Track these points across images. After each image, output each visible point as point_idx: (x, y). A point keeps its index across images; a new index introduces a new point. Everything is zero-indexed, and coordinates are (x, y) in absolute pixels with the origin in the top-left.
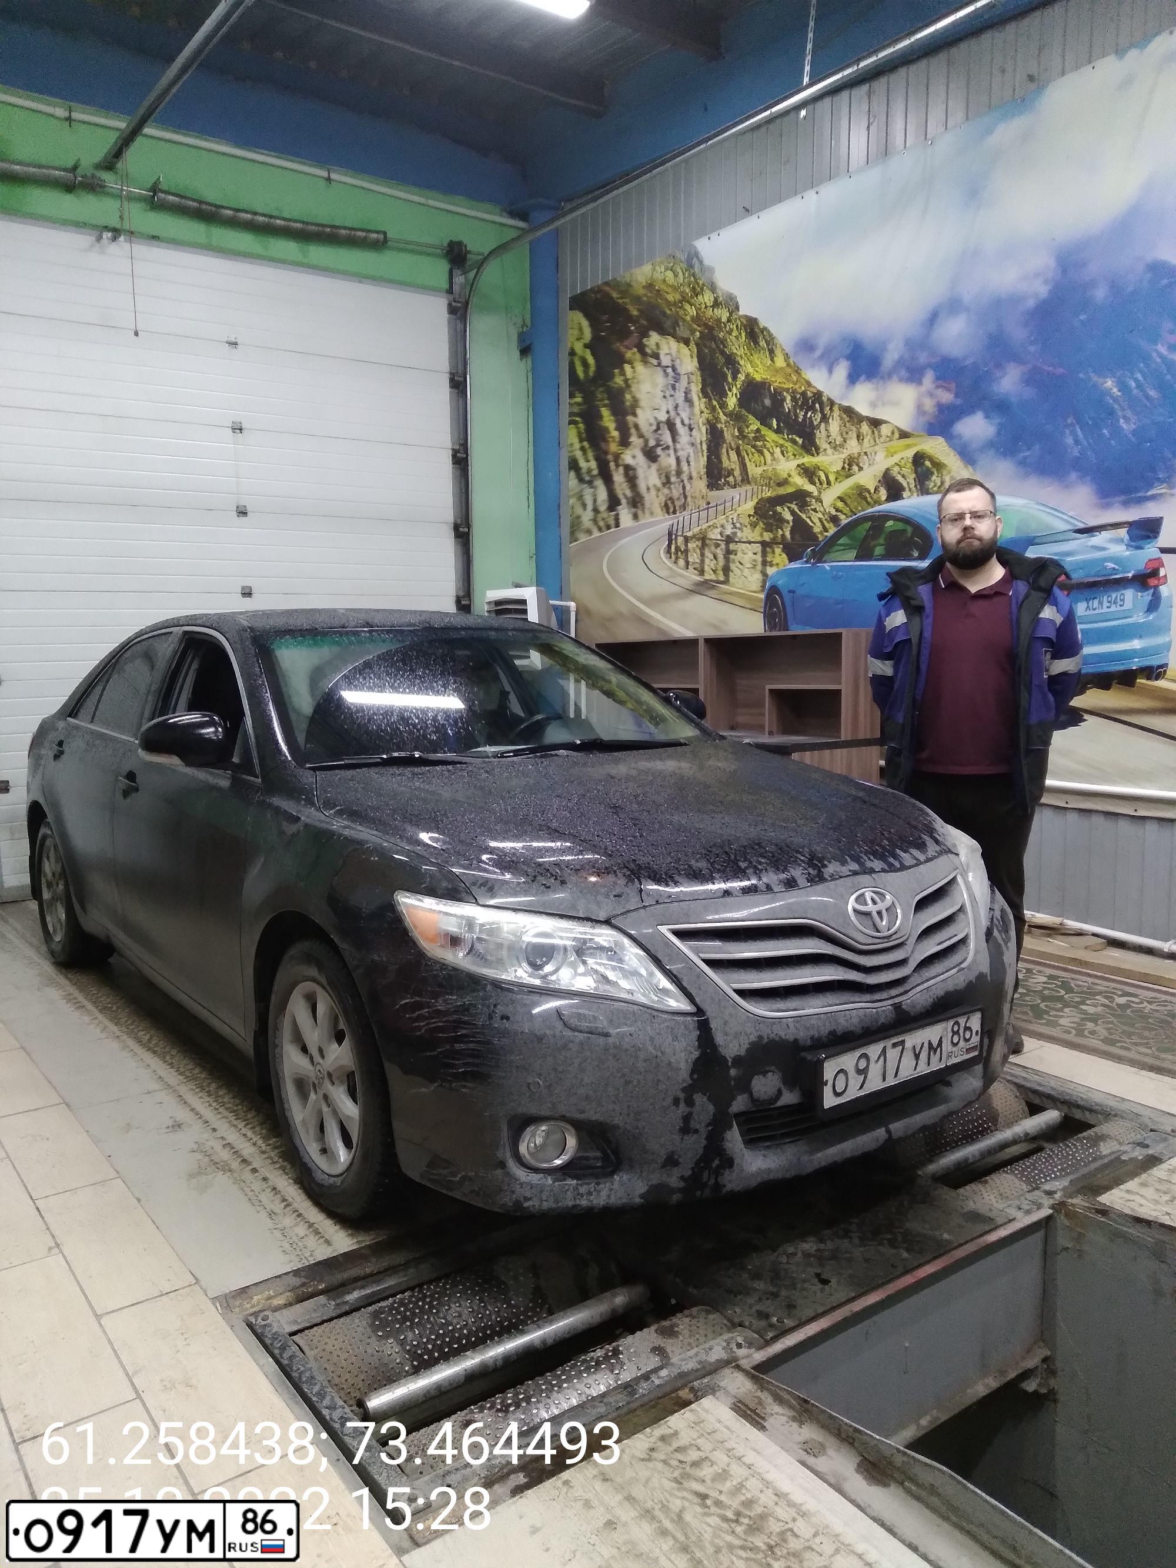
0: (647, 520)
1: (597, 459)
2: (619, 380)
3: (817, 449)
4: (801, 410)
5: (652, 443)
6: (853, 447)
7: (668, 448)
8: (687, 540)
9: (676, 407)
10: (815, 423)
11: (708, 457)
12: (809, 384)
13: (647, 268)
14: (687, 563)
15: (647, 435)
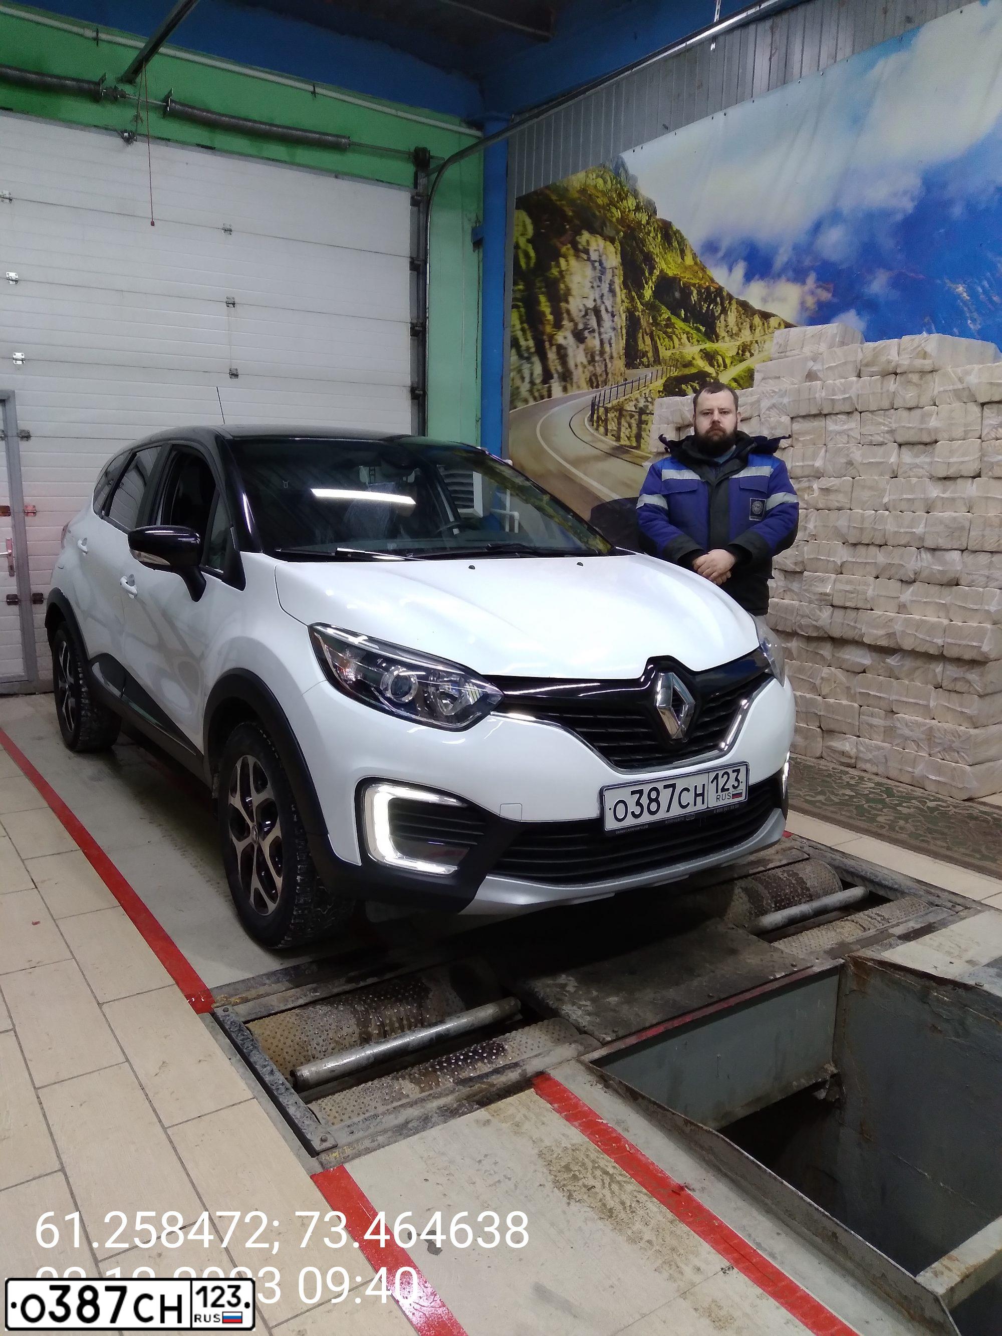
0: (573, 392)
1: (534, 338)
2: (555, 272)
3: (717, 336)
4: (705, 302)
5: (581, 326)
6: (746, 336)
7: (593, 331)
8: (607, 410)
9: (602, 296)
10: (716, 314)
11: (626, 340)
12: (712, 280)
13: (581, 175)
14: (606, 430)
15: (577, 319)
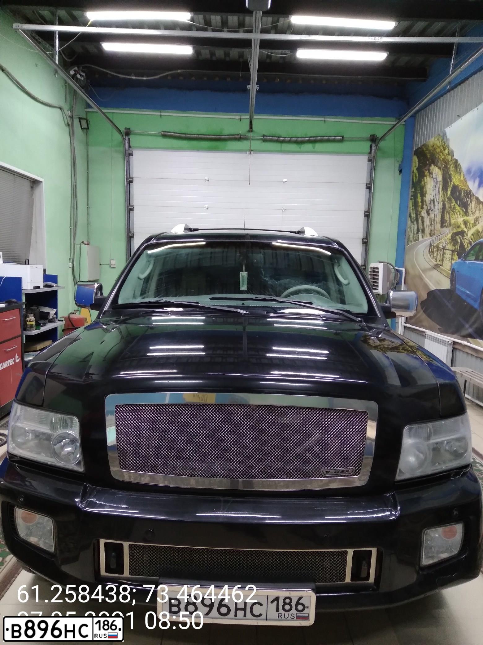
0: (425, 238)
1: (416, 213)
2: (423, 183)
3: (468, 214)
4: (466, 197)
5: (429, 208)
6: (477, 214)
7: (432, 210)
8: (434, 247)
9: (436, 194)
10: (469, 203)
11: (442, 215)
12: (468, 187)
13: (433, 139)
14: (433, 256)
15: (428, 205)
